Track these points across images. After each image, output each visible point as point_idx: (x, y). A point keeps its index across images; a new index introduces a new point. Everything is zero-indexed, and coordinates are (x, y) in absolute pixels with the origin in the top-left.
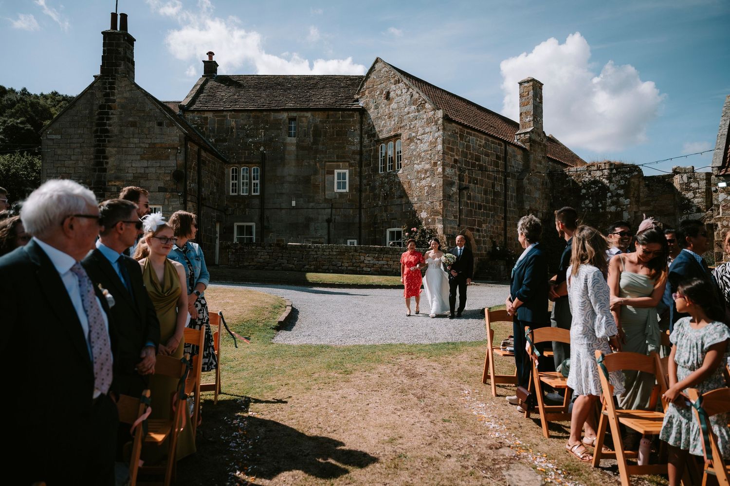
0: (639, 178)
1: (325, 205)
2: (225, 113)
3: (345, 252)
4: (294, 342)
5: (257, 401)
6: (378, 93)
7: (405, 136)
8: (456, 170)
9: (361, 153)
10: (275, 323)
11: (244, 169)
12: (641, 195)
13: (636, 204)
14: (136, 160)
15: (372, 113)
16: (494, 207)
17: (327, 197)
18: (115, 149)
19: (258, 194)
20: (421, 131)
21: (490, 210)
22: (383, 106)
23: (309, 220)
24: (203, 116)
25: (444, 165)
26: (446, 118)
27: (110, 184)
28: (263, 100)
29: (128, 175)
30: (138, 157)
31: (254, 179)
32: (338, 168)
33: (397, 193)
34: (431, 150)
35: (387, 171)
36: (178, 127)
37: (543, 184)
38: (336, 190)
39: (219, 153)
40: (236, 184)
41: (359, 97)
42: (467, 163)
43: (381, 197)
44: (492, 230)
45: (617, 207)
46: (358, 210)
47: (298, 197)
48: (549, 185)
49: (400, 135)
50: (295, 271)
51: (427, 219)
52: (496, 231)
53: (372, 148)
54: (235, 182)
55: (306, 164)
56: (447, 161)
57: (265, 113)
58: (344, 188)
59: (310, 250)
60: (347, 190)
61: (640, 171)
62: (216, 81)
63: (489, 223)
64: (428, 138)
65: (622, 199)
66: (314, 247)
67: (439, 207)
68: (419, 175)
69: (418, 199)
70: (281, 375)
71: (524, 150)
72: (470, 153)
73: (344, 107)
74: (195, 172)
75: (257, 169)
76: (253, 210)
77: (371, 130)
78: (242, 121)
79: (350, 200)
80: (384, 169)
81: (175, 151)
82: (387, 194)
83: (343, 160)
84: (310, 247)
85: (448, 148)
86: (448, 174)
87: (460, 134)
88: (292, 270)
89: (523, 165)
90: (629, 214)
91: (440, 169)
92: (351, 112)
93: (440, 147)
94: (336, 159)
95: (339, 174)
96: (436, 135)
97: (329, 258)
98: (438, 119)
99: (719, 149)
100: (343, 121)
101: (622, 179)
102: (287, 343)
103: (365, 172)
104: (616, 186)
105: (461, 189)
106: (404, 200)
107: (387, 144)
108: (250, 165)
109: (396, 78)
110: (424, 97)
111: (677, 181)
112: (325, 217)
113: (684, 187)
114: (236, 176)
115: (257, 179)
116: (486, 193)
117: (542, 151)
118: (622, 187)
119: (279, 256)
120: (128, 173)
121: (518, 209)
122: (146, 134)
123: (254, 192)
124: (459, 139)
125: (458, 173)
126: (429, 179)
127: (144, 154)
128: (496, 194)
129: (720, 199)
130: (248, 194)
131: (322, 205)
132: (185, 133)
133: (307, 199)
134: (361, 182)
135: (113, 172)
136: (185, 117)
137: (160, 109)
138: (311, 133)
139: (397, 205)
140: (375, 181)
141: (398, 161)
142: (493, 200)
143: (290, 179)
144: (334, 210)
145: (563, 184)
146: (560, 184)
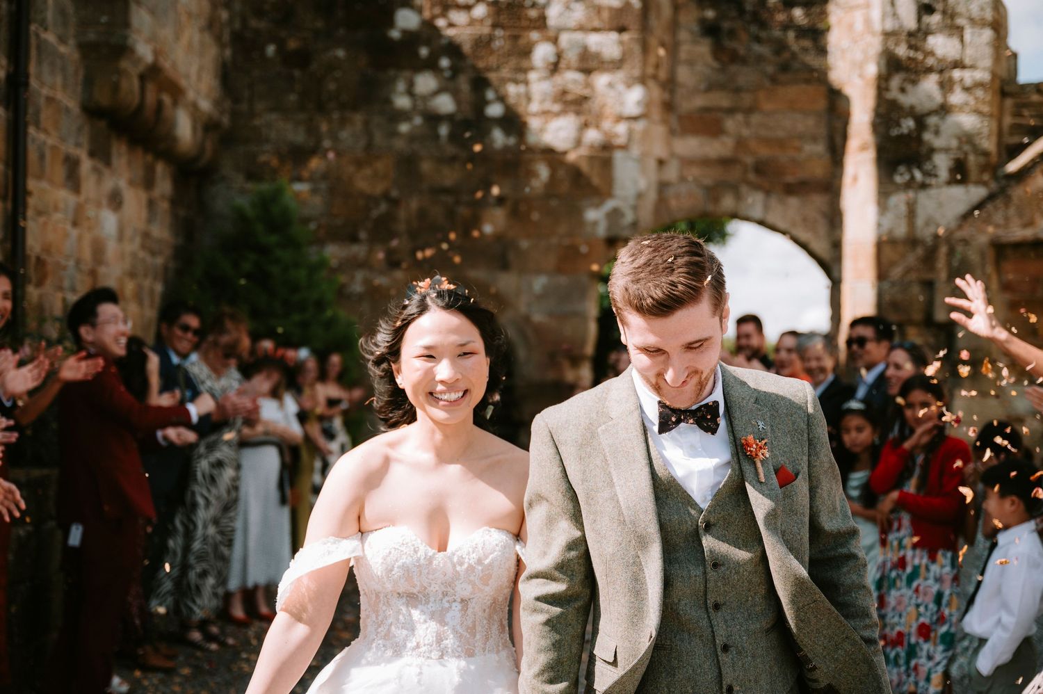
13: (663, 123)
45: (583, 127)
65: (606, 85)
111: (866, 23)
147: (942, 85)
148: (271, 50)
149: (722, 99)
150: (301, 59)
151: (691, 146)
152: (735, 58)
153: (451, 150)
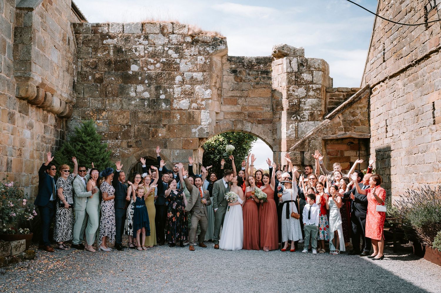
0: (223, 57)
12: (225, 85)
13: (218, 101)
37: (63, 40)
45: (191, 102)
61: (225, 46)
65: (199, 89)
101: (200, 54)
104: (190, 66)
111: (281, 69)
121: (17, 78)
145: (96, 49)
146: (90, 50)
147: (306, 89)
148: (90, 77)
149: (237, 94)
150: (100, 80)
151: (227, 108)
152: (241, 80)
153: (148, 109)
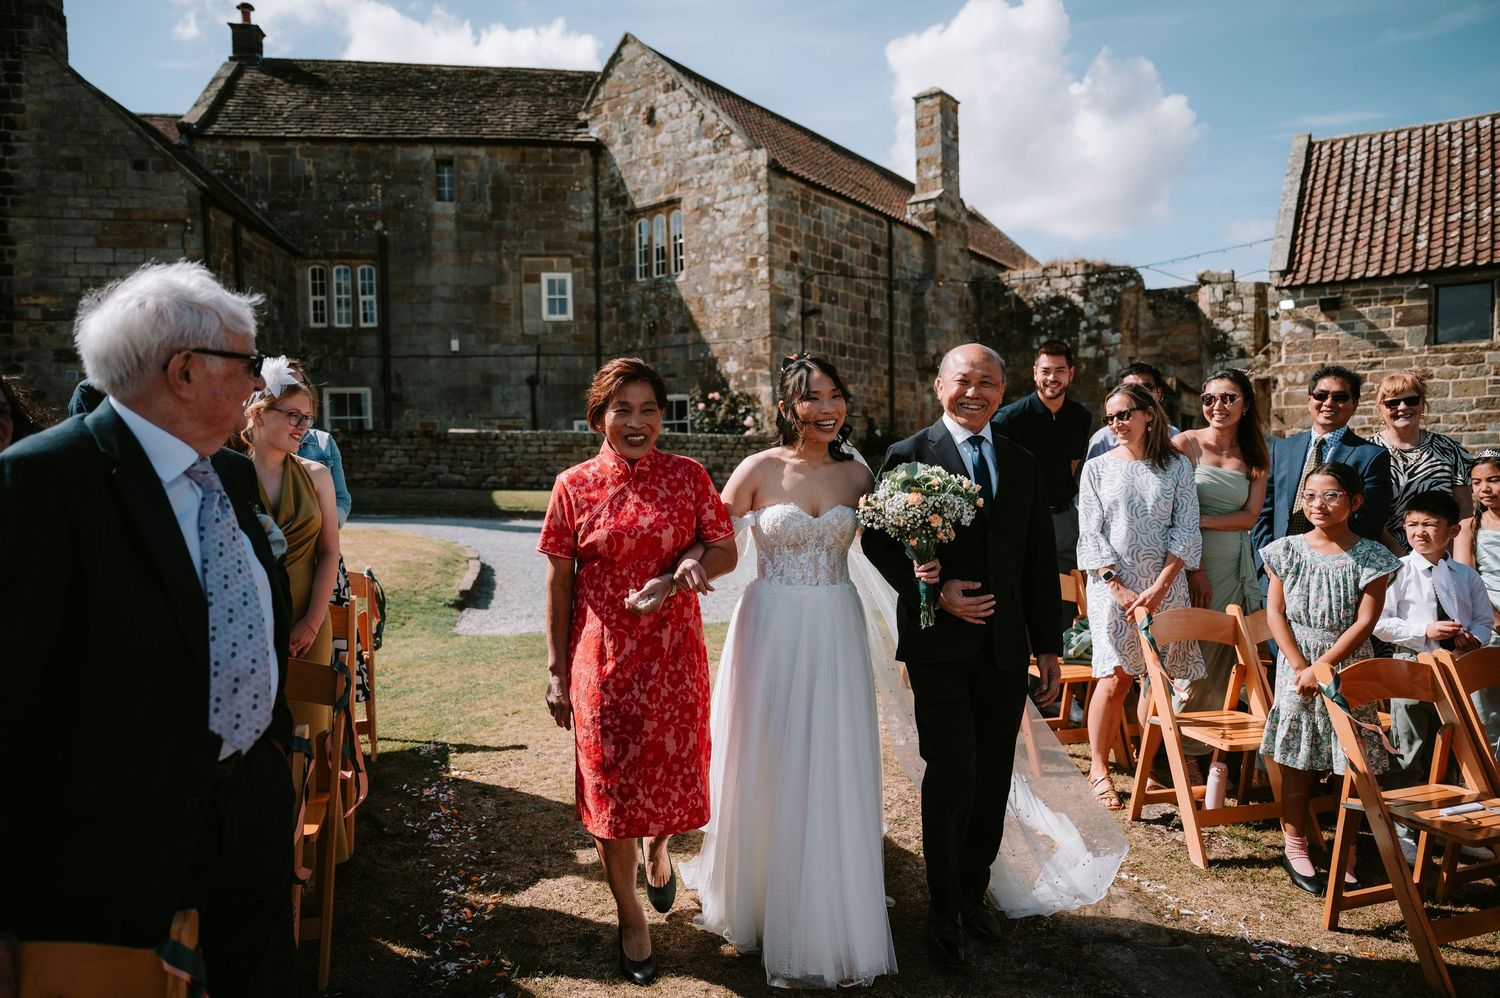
0: (1137, 292)
1: (524, 348)
2: (289, 145)
3: (572, 446)
4: (503, 631)
5: (462, 748)
6: (630, 109)
7: (689, 203)
8: (796, 274)
9: (596, 238)
10: (453, 594)
11: (339, 271)
12: (1142, 325)
13: (1132, 343)
14: (84, 248)
15: (618, 152)
16: (870, 350)
17: (527, 331)
18: (32, 221)
19: (374, 324)
20: (722, 192)
21: (862, 356)
22: (642, 137)
23: (489, 380)
24: (238, 149)
25: (771, 264)
26: (775, 168)
27: (23, 301)
28: (376, 116)
29: (67, 280)
30: (91, 241)
31: (364, 293)
32: (549, 268)
33: (677, 323)
34: (744, 233)
35: (651, 276)
36: (183, 173)
37: (960, 304)
38: (546, 316)
39: (280, 234)
40: (322, 302)
41: (588, 116)
42: (816, 261)
43: (642, 331)
44: (866, 395)
45: (1098, 349)
46: (594, 358)
47: (463, 331)
48: (973, 306)
49: (679, 200)
50: (467, 488)
51: (738, 376)
52: (874, 398)
53: (621, 227)
54: (319, 298)
55: (479, 260)
56: (777, 257)
57: (382, 147)
58: (563, 311)
59: (498, 443)
60: (569, 315)
61: (1139, 279)
62: (262, 72)
63: (861, 382)
64: (738, 208)
65: (1107, 334)
66: (508, 437)
67: (762, 350)
68: (721, 284)
69: (719, 335)
70: (496, 696)
71: (925, 235)
72: (822, 241)
73: (558, 137)
74: (229, 276)
75: (370, 271)
76: (364, 360)
77: (617, 189)
78: (329, 164)
79: (576, 338)
80: (647, 272)
81: (179, 228)
82: (654, 323)
83: (559, 252)
84: (497, 437)
85: (779, 229)
86: (779, 283)
87: (802, 201)
88: (459, 485)
89: (924, 266)
90: (1120, 362)
91: (763, 273)
92: (572, 150)
93: (762, 227)
94: (543, 251)
95: (551, 282)
96: (755, 201)
97: (540, 459)
98: (758, 169)
99: (1282, 236)
100: (556, 169)
101: (1106, 294)
102: (488, 632)
103: (607, 277)
104: (1095, 308)
105: (805, 314)
106: (690, 337)
107: (651, 219)
108: (353, 262)
109: (668, 79)
110: (726, 121)
111: (1205, 300)
112: (525, 374)
113: (1218, 309)
114: (322, 285)
115: (371, 293)
116: (853, 321)
117: (959, 237)
118: (1107, 310)
119: (430, 458)
120: (66, 276)
121: (916, 353)
122: (107, 189)
123: (365, 320)
124: (800, 210)
125: (799, 281)
126: (741, 293)
127: (105, 233)
128: (873, 323)
129: (1283, 331)
130: (350, 325)
131: (518, 349)
132: (201, 188)
133: (483, 337)
134: (598, 297)
135: (29, 274)
136: (193, 151)
137: (137, 131)
138: (487, 192)
139: (676, 346)
140: (627, 296)
141: (676, 256)
142: (868, 335)
143: (445, 292)
144: (543, 360)
145: (997, 304)
146: (992, 304)
147: (1234, 321)
149: (1157, 333)
151: (1145, 351)
152: (1161, 316)
